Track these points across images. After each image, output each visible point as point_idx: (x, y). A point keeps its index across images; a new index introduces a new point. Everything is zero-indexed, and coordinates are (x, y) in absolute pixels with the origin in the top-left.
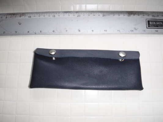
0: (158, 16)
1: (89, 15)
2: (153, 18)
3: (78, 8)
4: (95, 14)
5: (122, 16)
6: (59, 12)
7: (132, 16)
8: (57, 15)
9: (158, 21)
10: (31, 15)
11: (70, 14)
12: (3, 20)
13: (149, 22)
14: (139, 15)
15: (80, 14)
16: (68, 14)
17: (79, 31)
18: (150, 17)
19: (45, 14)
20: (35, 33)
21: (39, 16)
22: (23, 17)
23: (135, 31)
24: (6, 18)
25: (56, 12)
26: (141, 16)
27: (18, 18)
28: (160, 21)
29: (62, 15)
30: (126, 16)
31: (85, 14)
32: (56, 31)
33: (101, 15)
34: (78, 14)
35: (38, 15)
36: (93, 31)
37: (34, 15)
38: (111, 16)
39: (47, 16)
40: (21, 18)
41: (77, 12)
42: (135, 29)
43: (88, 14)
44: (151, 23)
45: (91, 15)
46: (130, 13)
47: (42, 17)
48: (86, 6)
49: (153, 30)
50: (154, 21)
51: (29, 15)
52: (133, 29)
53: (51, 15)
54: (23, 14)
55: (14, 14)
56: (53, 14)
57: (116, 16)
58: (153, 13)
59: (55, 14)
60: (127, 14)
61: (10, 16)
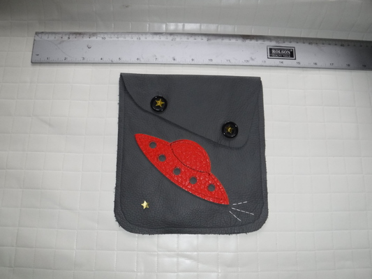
0: (284, 42)
1: (188, 39)
2: (277, 45)
4: (197, 37)
5: (233, 40)
6: (146, 33)
7: (248, 41)
8: (143, 38)
9: (284, 50)
10: (106, 36)
11: (161, 36)
12: (63, 41)
13: (271, 49)
14: (257, 41)
15: (175, 37)
16: (158, 36)
17: (174, 59)
18: (273, 44)
19: (127, 36)
20: (112, 61)
21: (118, 38)
22: (94, 39)
23: (251, 62)
24: (69, 38)
25: (142, 33)
26: (260, 42)
27: (86, 39)
28: (287, 50)
29: (150, 38)
30: (240, 41)
31: (183, 37)
32: (141, 59)
33: (205, 39)
34: (172, 37)
35: (116, 36)
36: (193, 60)
37: (109, 36)
38: (219, 40)
39: (128, 38)
40: (91, 39)
41: (171, 34)
42: (252, 59)
43: (186, 37)
44: (273, 51)
45: (191, 39)
46: (246, 37)
47: (121, 39)
48: (184, 26)
49: (276, 61)
50: (278, 49)
51: (102, 36)
52: (249, 59)
53: (135, 37)
54: (94, 34)
55: (80, 34)
56: (137, 36)
57: (226, 41)
58: (277, 38)
59: (140, 36)
60: (241, 39)
61: (74, 36)
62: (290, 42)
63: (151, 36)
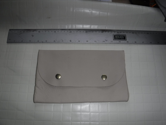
0: (121, 33)
1: (77, 32)
2: (118, 34)
3: (70, 27)
4: (81, 31)
5: (98, 32)
6: (58, 30)
8: (57, 31)
9: (121, 36)
10: (40, 31)
11: (65, 31)
12: (21, 33)
13: (115, 36)
14: (108, 32)
16: (64, 31)
17: (71, 41)
18: (116, 33)
19: (49, 31)
20: (43, 42)
22: (35, 32)
23: (106, 42)
24: (24, 32)
25: (56, 30)
26: (110, 32)
27: (32, 32)
29: (60, 31)
30: (101, 33)
31: (75, 31)
32: (56, 41)
33: (85, 31)
34: (70, 31)
35: (45, 31)
37: (42, 31)
39: (50, 32)
41: (69, 30)
42: (106, 40)
43: (76, 31)
44: (116, 37)
45: (79, 32)
46: (103, 31)
47: (47, 32)
48: (75, 26)
49: (118, 41)
50: (118, 36)
51: (39, 31)
52: (104, 40)
53: (53, 31)
54: (35, 30)
55: (29, 30)
56: (54, 31)
57: (94, 32)
58: (118, 31)
60: (101, 31)
61: (26, 31)
62: (124, 32)
63: (61, 31)
